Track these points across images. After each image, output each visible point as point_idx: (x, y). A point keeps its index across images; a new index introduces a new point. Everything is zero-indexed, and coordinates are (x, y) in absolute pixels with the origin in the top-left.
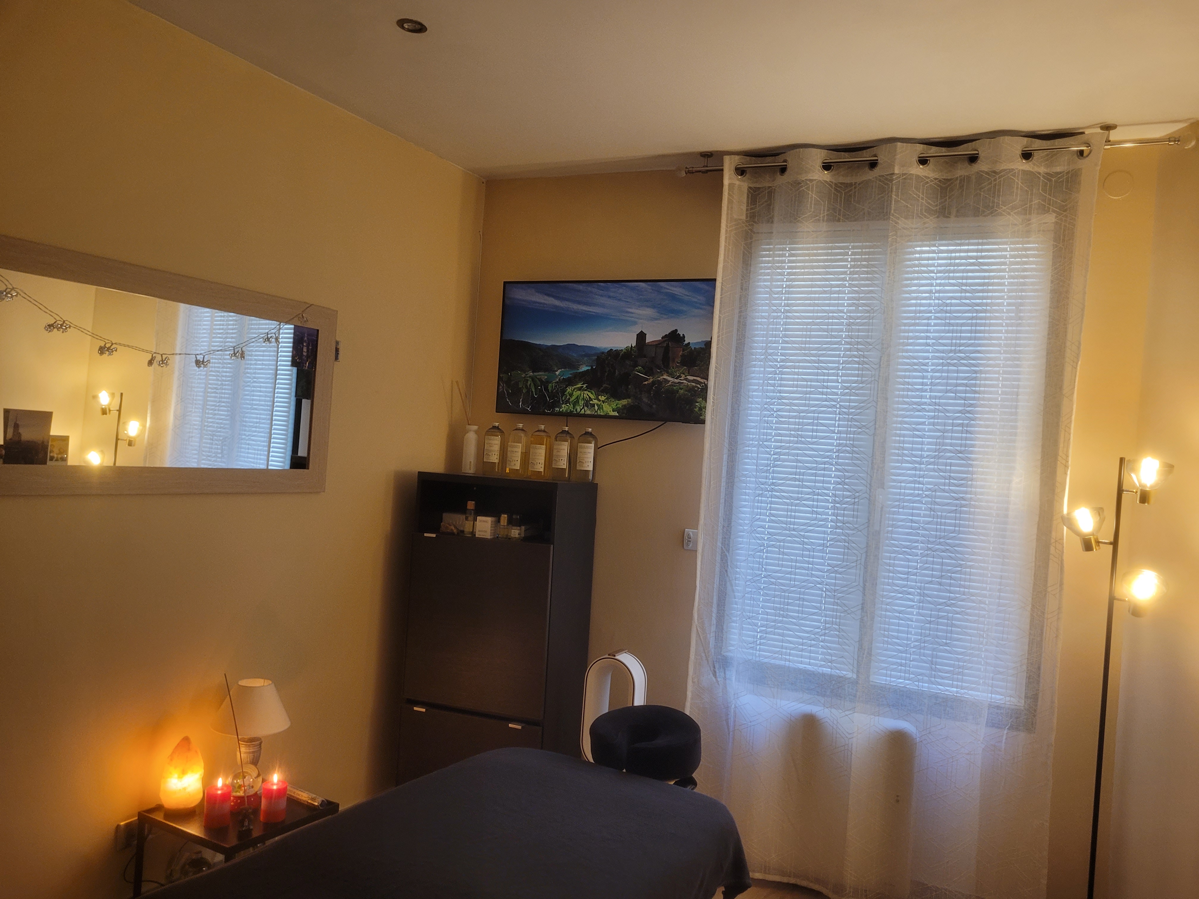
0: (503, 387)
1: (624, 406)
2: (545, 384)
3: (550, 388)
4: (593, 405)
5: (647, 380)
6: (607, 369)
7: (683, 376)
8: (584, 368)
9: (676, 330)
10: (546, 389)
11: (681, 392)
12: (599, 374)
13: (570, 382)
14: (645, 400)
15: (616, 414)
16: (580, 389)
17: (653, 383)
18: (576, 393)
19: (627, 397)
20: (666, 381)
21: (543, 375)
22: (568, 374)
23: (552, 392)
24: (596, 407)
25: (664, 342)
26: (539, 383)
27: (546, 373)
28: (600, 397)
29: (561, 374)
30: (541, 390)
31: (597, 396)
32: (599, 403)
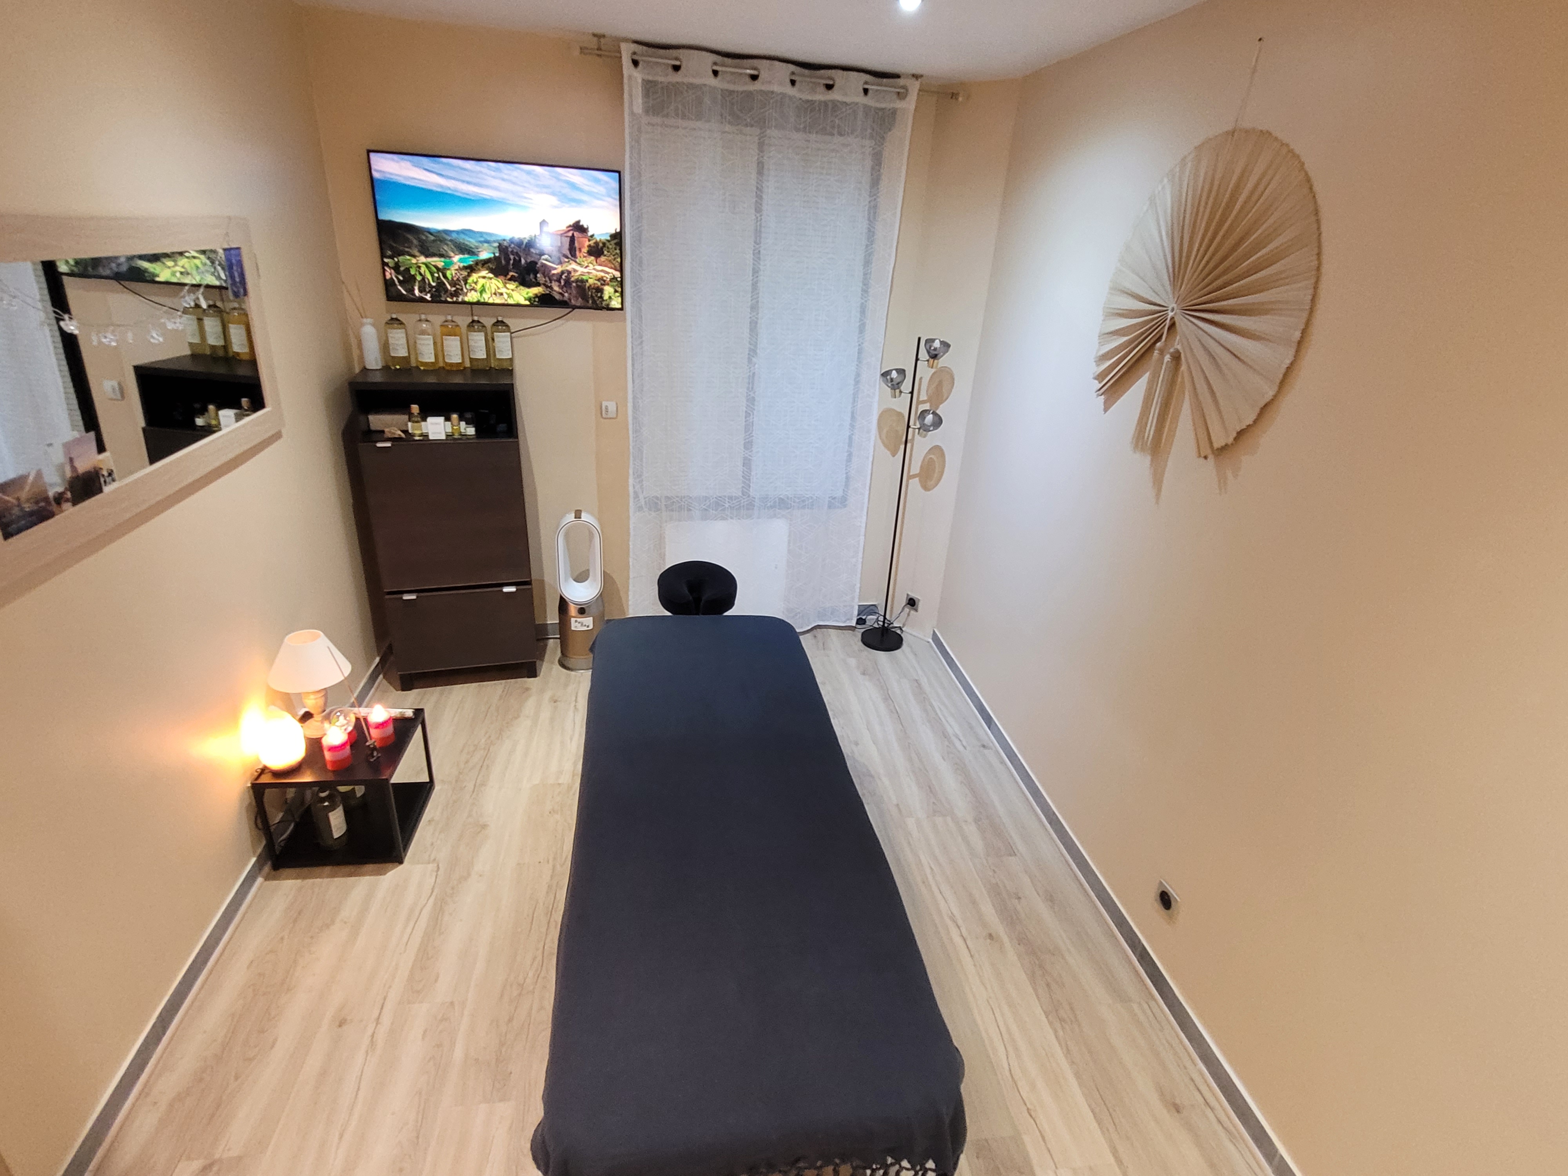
0: (391, 274)
1: (536, 296)
2: (443, 271)
3: (449, 277)
4: (501, 294)
5: (555, 269)
6: (512, 257)
7: (591, 266)
8: (485, 255)
9: (579, 222)
10: (445, 276)
11: (591, 281)
12: (503, 262)
13: (471, 269)
14: (556, 288)
15: (527, 303)
16: (484, 277)
17: (563, 273)
18: (482, 282)
19: (538, 284)
20: (575, 271)
21: (439, 262)
22: (470, 260)
23: (452, 279)
24: (505, 296)
25: (569, 231)
26: (435, 270)
27: (443, 259)
28: (508, 286)
29: (461, 261)
30: (438, 278)
31: (505, 284)
32: (508, 291)
